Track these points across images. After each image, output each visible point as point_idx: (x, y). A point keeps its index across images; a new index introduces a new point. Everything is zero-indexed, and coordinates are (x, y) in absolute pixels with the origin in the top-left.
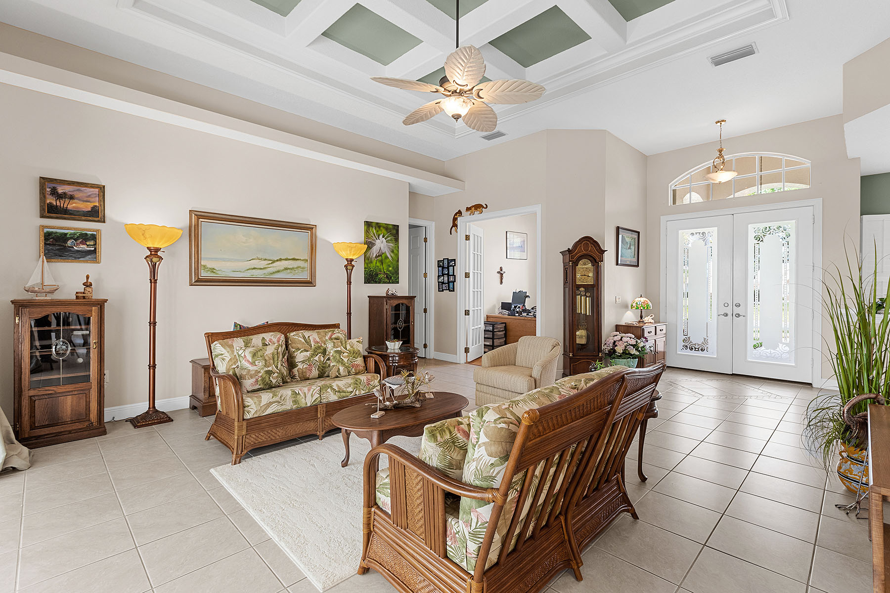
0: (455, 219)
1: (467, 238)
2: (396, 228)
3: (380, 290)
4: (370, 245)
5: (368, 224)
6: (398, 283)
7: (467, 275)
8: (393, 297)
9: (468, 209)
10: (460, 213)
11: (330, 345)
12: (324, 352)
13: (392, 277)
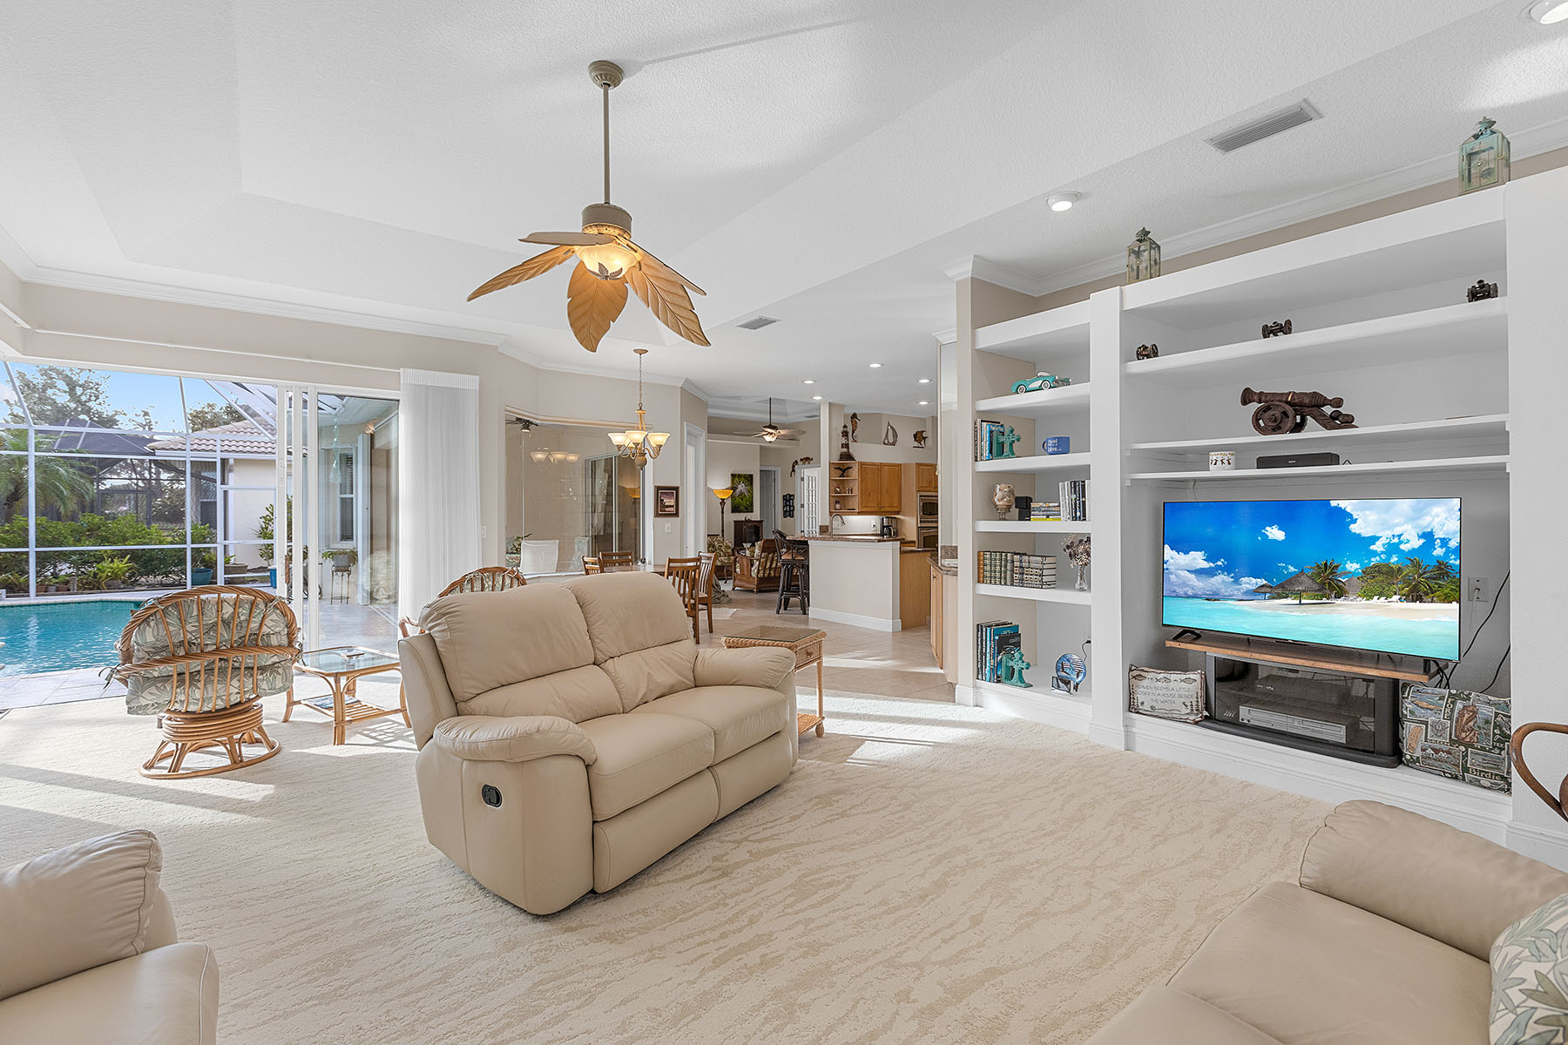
0: (793, 467)
1: (803, 479)
2: (751, 476)
3: (741, 517)
4: (734, 488)
5: (733, 476)
6: (752, 512)
7: (802, 506)
8: (749, 521)
9: (801, 460)
10: (796, 462)
11: (716, 543)
12: (713, 546)
13: (749, 509)
